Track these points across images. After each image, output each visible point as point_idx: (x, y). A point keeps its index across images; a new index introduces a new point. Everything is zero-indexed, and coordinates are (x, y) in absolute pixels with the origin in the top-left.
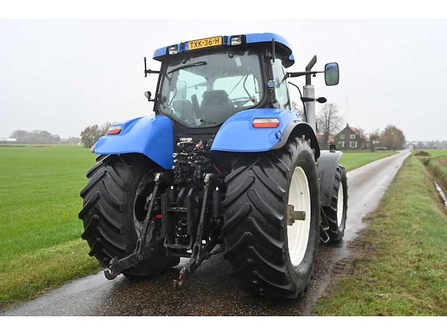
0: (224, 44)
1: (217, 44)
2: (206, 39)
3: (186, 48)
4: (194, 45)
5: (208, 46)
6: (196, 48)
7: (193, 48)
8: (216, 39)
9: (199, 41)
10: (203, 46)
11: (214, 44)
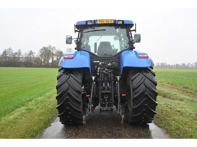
0: (114, 23)
1: (111, 23)
2: (106, 20)
3: (96, 23)
4: (100, 22)
5: (107, 23)
6: (101, 23)
7: (100, 23)
8: (111, 20)
9: (103, 20)
10: (105, 23)
11: (110, 22)
